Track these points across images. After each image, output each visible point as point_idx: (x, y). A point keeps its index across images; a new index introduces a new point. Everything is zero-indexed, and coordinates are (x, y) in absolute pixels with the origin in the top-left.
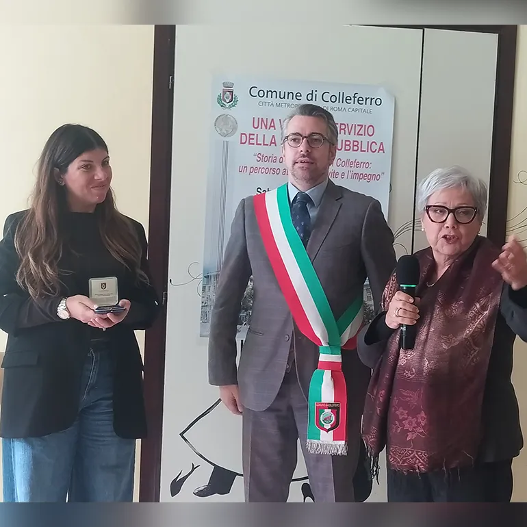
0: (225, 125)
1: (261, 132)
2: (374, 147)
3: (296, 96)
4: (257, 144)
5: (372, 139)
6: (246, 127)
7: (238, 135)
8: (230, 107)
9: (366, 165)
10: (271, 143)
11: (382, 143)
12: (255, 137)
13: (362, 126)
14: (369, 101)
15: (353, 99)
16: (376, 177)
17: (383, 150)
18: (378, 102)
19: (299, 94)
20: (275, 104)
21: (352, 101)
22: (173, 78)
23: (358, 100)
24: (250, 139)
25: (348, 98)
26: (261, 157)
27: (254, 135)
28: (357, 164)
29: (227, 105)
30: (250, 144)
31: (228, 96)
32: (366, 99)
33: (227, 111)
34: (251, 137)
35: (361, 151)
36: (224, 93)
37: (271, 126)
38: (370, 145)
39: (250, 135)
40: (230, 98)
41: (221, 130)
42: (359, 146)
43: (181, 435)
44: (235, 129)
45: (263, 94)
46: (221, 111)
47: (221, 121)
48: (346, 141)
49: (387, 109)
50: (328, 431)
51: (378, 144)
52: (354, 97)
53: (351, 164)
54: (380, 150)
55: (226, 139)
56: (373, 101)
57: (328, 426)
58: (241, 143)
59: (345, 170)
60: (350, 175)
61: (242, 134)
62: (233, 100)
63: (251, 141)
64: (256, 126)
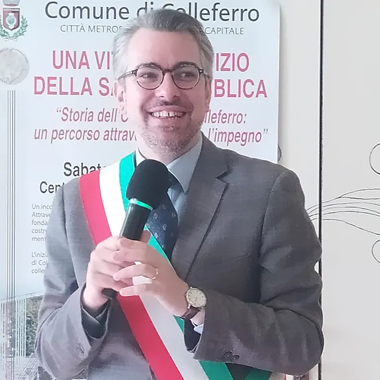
0: (9, 66)
1: (66, 73)
2: (249, 89)
3: (120, 13)
4: (61, 93)
5: (244, 76)
6: (42, 67)
7: (29, 82)
8: (16, 36)
9: (239, 118)
10: (84, 90)
11: (261, 82)
12: (57, 82)
13: (229, 55)
14: (238, 14)
15: (212, 12)
16: (256, 137)
17: (264, 92)
18: (253, 15)
19: (124, 10)
20: (86, 28)
21: (211, 16)
23: (221, 14)
24: (49, 85)
25: (205, 12)
26: (67, 114)
27: (55, 78)
28: (223, 117)
29: (11, 33)
30: (49, 93)
31: (11, 19)
32: (234, 12)
33: (11, 43)
34: (52, 82)
35: (229, 96)
36: (5, 14)
37: (81, 64)
38: (242, 86)
39: (49, 78)
40: (15, 23)
41: (3, 74)
42: (226, 88)
44: (24, 71)
45: (67, 12)
46: (2, 43)
49: (269, 21)
51: (257, 84)
52: (215, 10)
53: (213, 118)
54: (259, 92)
55: (12, 87)
56: (246, 14)
58: (36, 93)
60: (212, 135)
61: (36, 78)
62: (20, 25)
63: (52, 89)
64: (58, 64)
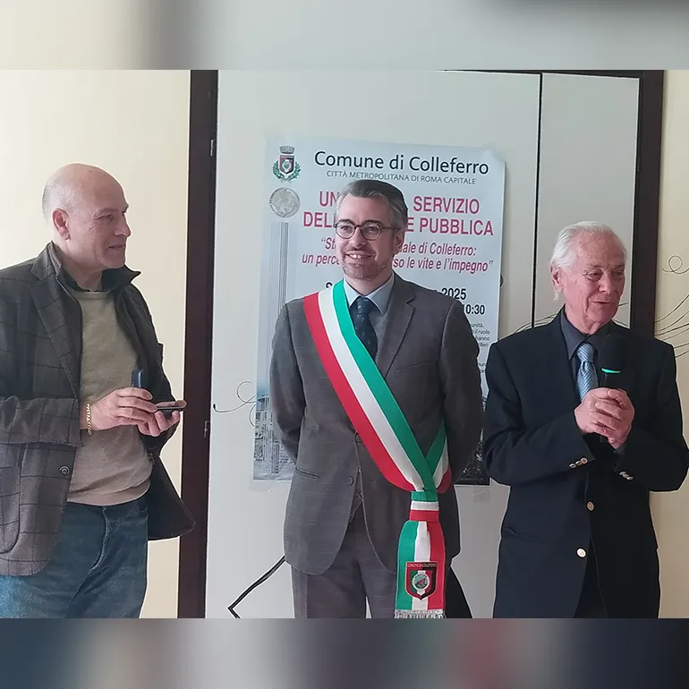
0: (283, 202)
1: (330, 210)
2: (479, 228)
3: (376, 163)
4: (326, 226)
5: (475, 218)
6: (311, 204)
7: (299, 216)
8: (290, 178)
9: (470, 251)
11: (489, 223)
12: (323, 217)
13: (463, 200)
14: (471, 167)
15: (450, 165)
16: (484, 267)
17: (490, 231)
18: (483, 169)
19: (379, 161)
20: (348, 174)
21: (449, 169)
22: (215, 143)
23: (458, 167)
24: (316, 219)
25: (445, 165)
26: (331, 243)
27: (321, 214)
28: (457, 250)
29: (286, 176)
30: (316, 226)
31: (287, 165)
32: (468, 165)
33: (285, 184)
34: (318, 217)
35: (463, 233)
36: (282, 160)
38: (473, 225)
39: (317, 214)
40: (290, 167)
41: (278, 208)
42: (460, 226)
43: (231, 608)
44: (297, 206)
45: (333, 161)
46: (278, 184)
47: (278, 196)
48: (442, 220)
49: (496, 174)
50: (421, 598)
51: (485, 224)
52: (452, 163)
53: (449, 250)
54: (486, 231)
55: (286, 220)
56: (477, 168)
57: (421, 592)
58: (305, 225)
59: (442, 257)
60: (448, 264)
61: (306, 213)
62: (294, 169)
63: (318, 222)
64: (324, 203)
